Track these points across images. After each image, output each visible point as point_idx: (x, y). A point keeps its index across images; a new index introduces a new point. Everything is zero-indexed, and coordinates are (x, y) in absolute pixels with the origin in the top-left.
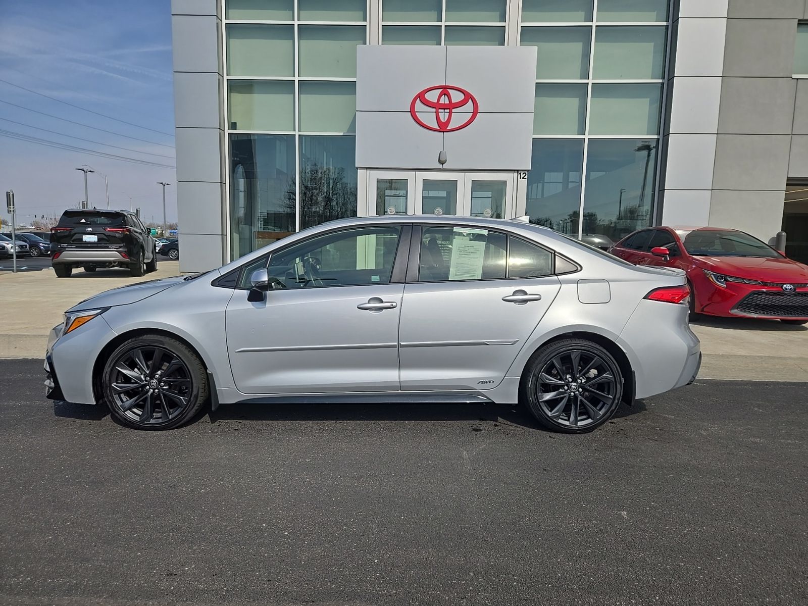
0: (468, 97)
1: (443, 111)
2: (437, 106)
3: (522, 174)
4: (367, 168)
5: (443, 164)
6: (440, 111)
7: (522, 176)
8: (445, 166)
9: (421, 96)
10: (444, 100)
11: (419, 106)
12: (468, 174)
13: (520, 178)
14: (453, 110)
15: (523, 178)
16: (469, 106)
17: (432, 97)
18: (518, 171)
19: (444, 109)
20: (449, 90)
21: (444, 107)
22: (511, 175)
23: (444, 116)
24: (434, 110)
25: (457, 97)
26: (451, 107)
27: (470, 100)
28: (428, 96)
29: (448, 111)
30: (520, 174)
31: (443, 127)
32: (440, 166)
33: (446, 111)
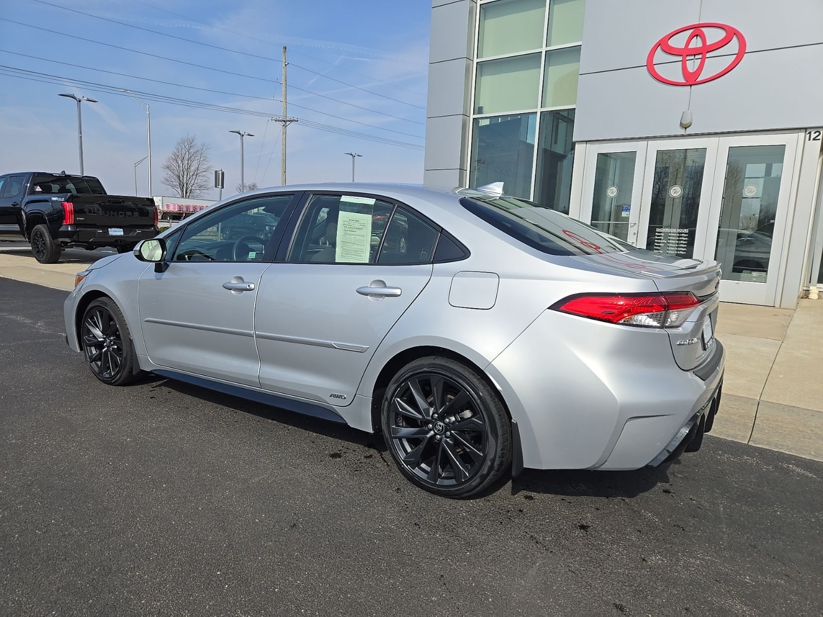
0: (731, 33)
1: (693, 57)
2: (685, 53)
3: (812, 133)
4: (587, 142)
5: (686, 128)
6: (688, 58)
7: (813, 136)
8: (689, 131)
9: (663, 44)
10: (696, 43)
11: (660, 56)
12: (723, 139)
13: (809, 140)
14: (708, 55)
15: (814, 139)
16: (733, 46)
17: (678, 42)
18: (806, 129)
19: (695, 55)
20: (703, 29)
21: (695, 53)
22: (793, 136)
23: (692, 65)
24: (680, 58)
25: (713, 36)
26: (705, 50)
27: (735, 39)
28: (673, 43)
29: (700, 56)
30: (810, 133)
31: (691, 80)
32: (682, 132)
33: (697, 57)
